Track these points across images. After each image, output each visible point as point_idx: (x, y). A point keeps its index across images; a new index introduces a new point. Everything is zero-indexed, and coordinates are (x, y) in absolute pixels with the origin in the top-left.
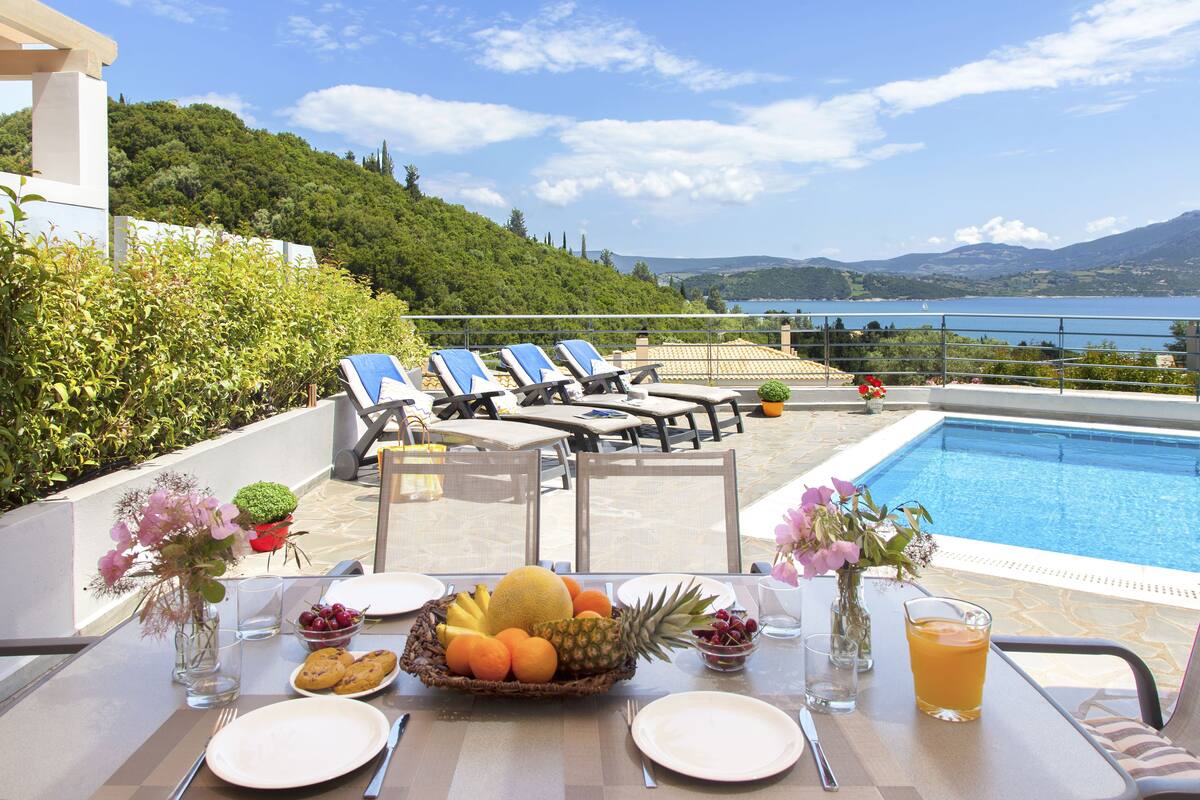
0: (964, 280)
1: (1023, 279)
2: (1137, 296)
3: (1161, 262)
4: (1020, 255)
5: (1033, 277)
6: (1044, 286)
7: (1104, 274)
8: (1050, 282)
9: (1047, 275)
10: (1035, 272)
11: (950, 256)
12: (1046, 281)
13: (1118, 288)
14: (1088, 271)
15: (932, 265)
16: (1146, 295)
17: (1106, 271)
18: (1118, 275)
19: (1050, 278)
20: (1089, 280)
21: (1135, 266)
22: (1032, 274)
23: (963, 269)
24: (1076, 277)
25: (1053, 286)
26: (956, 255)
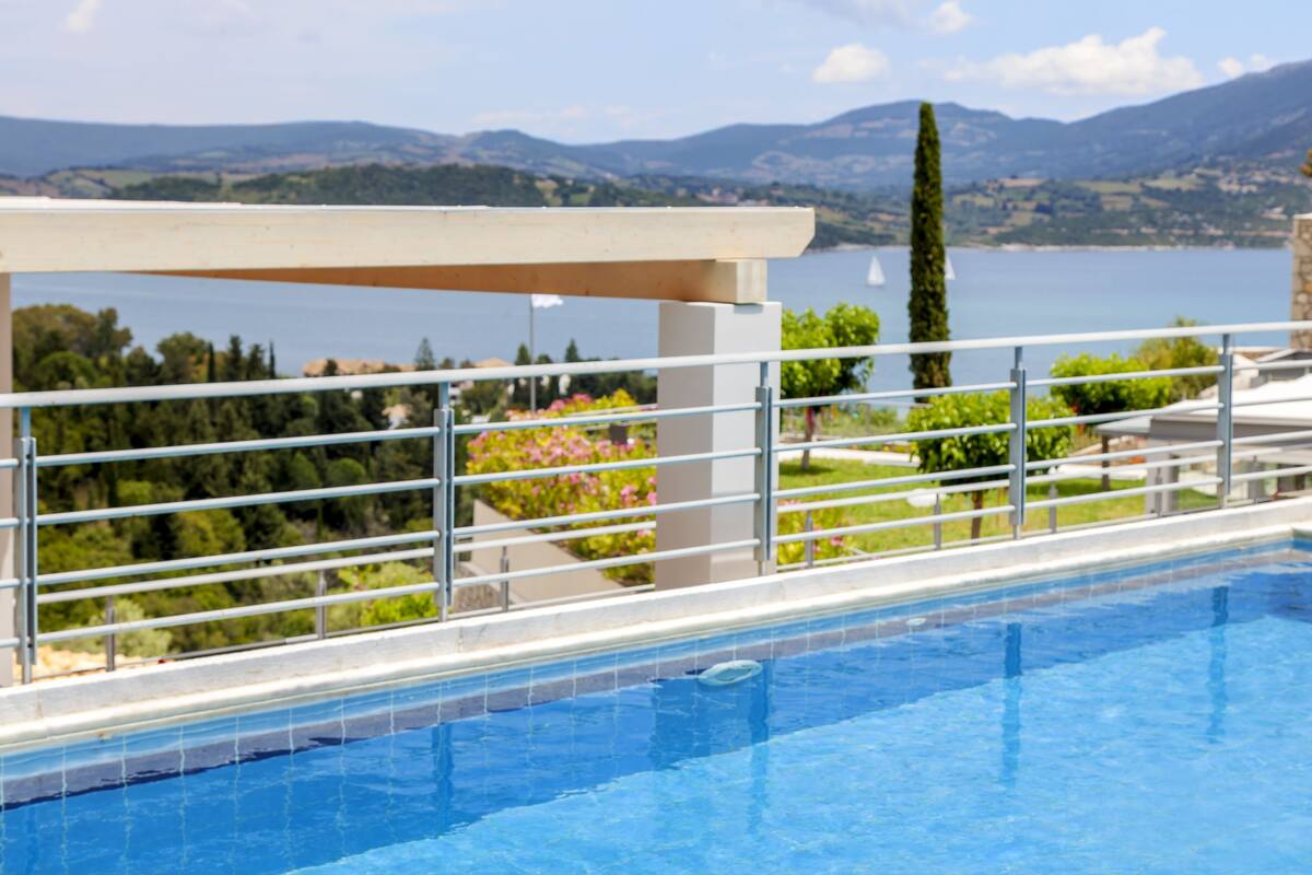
0: (842, 201)
1: (980, 201)
2: (1222, 245)
3: (1283, 163)
4: (992, 134)
5: (1004, 196)
6: (1024, 219)
7: (1158, 190)
8: (1040, 209)
9: (1033, 191)
10: (1009, 183)
11: (829, 133)
12: (1031, 205)
13: (1183, 225)
14: (1126, 181)
15: (785, 157)
16: (1239, 243)
17: (1166, 183)
18: (1190, 192)
19: (1043, 197)
20: (1124, 204)
21: (1227, 170)
22: (1001, 188)
23: (858, 168)
24: (1097, 196)
25: (1046, 218)
26: (844, 131)
